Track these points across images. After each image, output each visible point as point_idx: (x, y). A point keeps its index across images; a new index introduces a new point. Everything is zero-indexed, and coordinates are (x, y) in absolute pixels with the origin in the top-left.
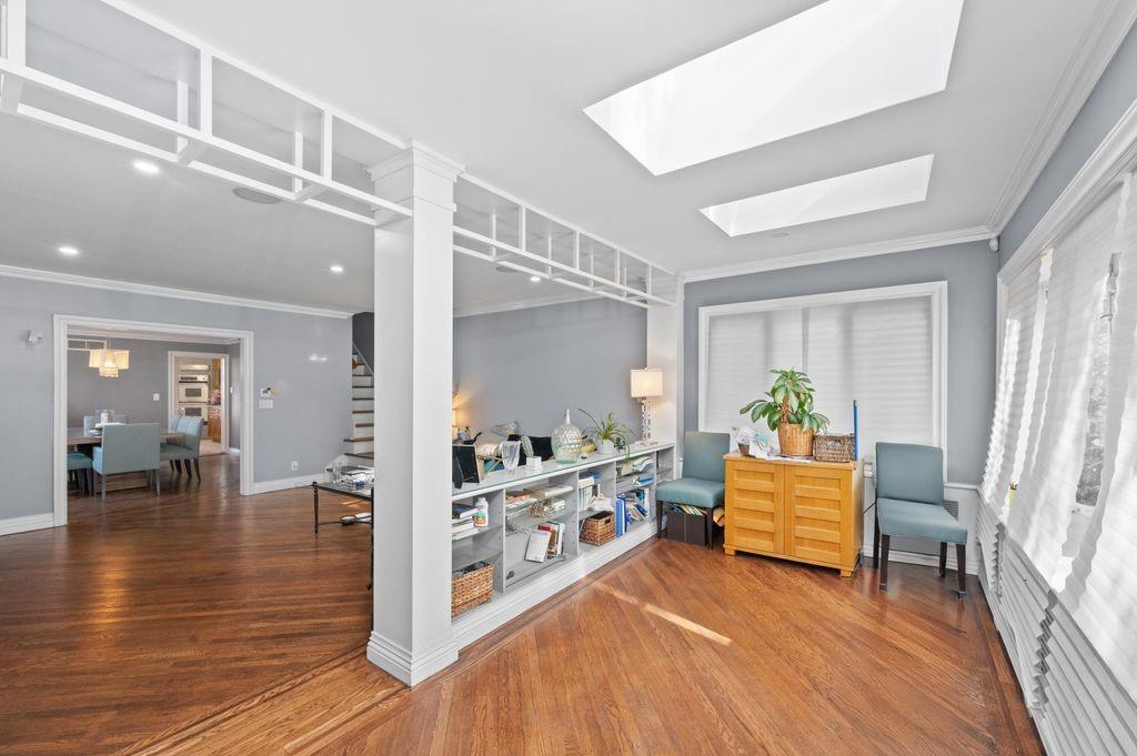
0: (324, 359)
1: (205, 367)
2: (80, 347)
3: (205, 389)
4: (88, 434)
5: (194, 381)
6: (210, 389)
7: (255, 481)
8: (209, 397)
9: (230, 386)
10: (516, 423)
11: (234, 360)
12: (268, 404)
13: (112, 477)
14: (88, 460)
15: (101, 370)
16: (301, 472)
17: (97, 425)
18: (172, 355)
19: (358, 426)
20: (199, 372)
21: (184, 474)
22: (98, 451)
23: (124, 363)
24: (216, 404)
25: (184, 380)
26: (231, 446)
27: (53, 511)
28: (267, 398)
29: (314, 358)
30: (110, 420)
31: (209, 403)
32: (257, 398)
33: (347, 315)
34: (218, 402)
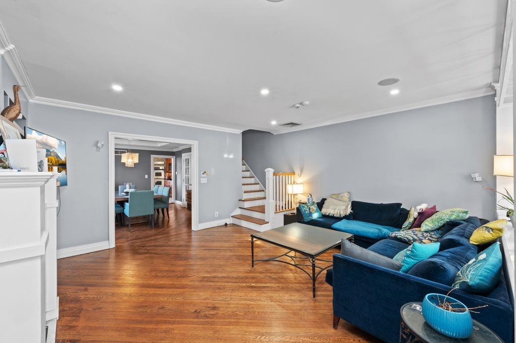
0: (231, 156)
1: (163, 163)
2: (119, 152)
3: (163, 172)
4: (122, 195)
5: (158, 169)
6: (165, 173)
7: (199, 223)
8: (165, 176)
9: (176, 171)
10: (349, 193)
11: (178, 159)
12: (204, 181)
13: (133, 218)
14: (122, 208)
15: (126, 163)
16: (220, 218)
17: (125, 191)
18: (153, 156)
19: (245, 192)
20: (160, 165)
21: (161, 215)
22: (127, 205)
23: (136, 160)
24: (168, 179)
25: (156, 169)
26: (176, 199)
27: (109, 240)
28: (204, 177)
29: (226, 156)
30: (130, 188)
31: (165, 179)
32: (200, 177)
33: (239, 132)
34: (170, 179)
